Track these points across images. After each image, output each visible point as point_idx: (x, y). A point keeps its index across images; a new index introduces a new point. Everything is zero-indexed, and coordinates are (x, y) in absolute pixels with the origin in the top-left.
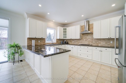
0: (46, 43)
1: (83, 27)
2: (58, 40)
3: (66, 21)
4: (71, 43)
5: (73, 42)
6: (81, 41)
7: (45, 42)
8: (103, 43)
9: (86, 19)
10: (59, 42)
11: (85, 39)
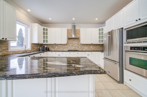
0: (9, 51)
1: (69, 31)
2: (34, 45)
3: (50, 19)
4: (53, 50)
5: (56, 48)
6: (66, 47)
7: (8, 49)
8: (86, 48)
9: (73, 24)
10: (36, 48)
11: (71, 45)
